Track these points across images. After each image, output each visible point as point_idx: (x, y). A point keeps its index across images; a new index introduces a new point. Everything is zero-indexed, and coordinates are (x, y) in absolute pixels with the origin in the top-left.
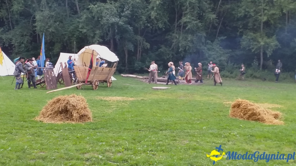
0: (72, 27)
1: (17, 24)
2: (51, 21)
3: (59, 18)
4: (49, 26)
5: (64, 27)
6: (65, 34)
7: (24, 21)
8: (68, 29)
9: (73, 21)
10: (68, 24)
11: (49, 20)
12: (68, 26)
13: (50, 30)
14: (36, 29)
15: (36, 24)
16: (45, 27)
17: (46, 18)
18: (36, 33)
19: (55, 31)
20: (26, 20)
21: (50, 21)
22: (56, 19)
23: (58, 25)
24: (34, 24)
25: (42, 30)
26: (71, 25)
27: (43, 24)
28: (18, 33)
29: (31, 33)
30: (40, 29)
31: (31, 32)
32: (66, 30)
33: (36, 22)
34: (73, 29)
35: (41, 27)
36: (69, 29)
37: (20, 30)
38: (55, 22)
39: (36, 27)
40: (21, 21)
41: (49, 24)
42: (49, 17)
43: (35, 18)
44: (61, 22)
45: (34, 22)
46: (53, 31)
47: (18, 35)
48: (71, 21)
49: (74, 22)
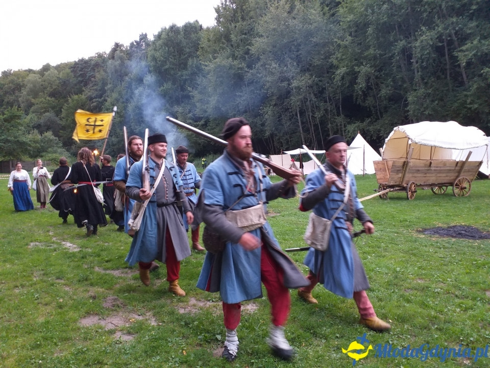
0: (456, 105)
1: (387, 112)
2: (428, 101)
3: (438, 95)
4: (425, 108)
5: (445, 106)
6: (447, 115)
7: (394, 107)
8: (451, 107)
9: (457, 96)
10: (450, 101)
11: (424, 100)
12: (451, 104)
13: (427, 113)
14: (409, 113)
15: (408, 108)
16: (420, 110)
17: (421, 98)
18: (408, 119)
19: (433, 113)
20: (396, 105)
21: (426, 101)
22: (434, 97)
23: (437, 104)
24: (406, 109)
25: (416, 114)
26: (455, 102)
27: (417, 107)
28: (387, 122)
29: (403, 120)
30: (413, 113)
31: (403, 118)
32: (448, 109)
33: (408, 106)
34: (458, 107)
35: (414, 111)
36: (453, 108)
37: (389, 118)
38: (433, 101)
39: (408, 111)
40: (391, 107)
41: (425, 106)
42: (425, 96)
43: (406, 100)
44: (442, 100)
45: (406, 105)
46: (430, 113)
47: (387, 124)
48: (455, 96)
49: (459, 98)
